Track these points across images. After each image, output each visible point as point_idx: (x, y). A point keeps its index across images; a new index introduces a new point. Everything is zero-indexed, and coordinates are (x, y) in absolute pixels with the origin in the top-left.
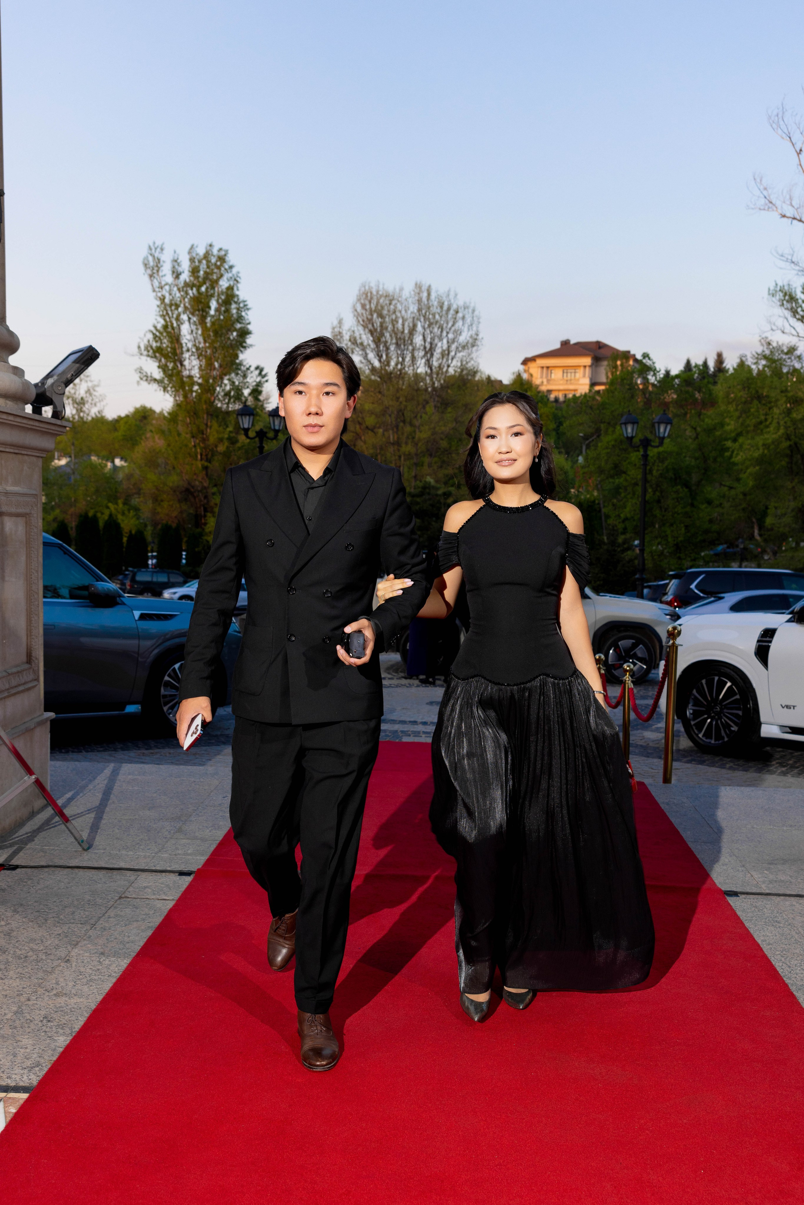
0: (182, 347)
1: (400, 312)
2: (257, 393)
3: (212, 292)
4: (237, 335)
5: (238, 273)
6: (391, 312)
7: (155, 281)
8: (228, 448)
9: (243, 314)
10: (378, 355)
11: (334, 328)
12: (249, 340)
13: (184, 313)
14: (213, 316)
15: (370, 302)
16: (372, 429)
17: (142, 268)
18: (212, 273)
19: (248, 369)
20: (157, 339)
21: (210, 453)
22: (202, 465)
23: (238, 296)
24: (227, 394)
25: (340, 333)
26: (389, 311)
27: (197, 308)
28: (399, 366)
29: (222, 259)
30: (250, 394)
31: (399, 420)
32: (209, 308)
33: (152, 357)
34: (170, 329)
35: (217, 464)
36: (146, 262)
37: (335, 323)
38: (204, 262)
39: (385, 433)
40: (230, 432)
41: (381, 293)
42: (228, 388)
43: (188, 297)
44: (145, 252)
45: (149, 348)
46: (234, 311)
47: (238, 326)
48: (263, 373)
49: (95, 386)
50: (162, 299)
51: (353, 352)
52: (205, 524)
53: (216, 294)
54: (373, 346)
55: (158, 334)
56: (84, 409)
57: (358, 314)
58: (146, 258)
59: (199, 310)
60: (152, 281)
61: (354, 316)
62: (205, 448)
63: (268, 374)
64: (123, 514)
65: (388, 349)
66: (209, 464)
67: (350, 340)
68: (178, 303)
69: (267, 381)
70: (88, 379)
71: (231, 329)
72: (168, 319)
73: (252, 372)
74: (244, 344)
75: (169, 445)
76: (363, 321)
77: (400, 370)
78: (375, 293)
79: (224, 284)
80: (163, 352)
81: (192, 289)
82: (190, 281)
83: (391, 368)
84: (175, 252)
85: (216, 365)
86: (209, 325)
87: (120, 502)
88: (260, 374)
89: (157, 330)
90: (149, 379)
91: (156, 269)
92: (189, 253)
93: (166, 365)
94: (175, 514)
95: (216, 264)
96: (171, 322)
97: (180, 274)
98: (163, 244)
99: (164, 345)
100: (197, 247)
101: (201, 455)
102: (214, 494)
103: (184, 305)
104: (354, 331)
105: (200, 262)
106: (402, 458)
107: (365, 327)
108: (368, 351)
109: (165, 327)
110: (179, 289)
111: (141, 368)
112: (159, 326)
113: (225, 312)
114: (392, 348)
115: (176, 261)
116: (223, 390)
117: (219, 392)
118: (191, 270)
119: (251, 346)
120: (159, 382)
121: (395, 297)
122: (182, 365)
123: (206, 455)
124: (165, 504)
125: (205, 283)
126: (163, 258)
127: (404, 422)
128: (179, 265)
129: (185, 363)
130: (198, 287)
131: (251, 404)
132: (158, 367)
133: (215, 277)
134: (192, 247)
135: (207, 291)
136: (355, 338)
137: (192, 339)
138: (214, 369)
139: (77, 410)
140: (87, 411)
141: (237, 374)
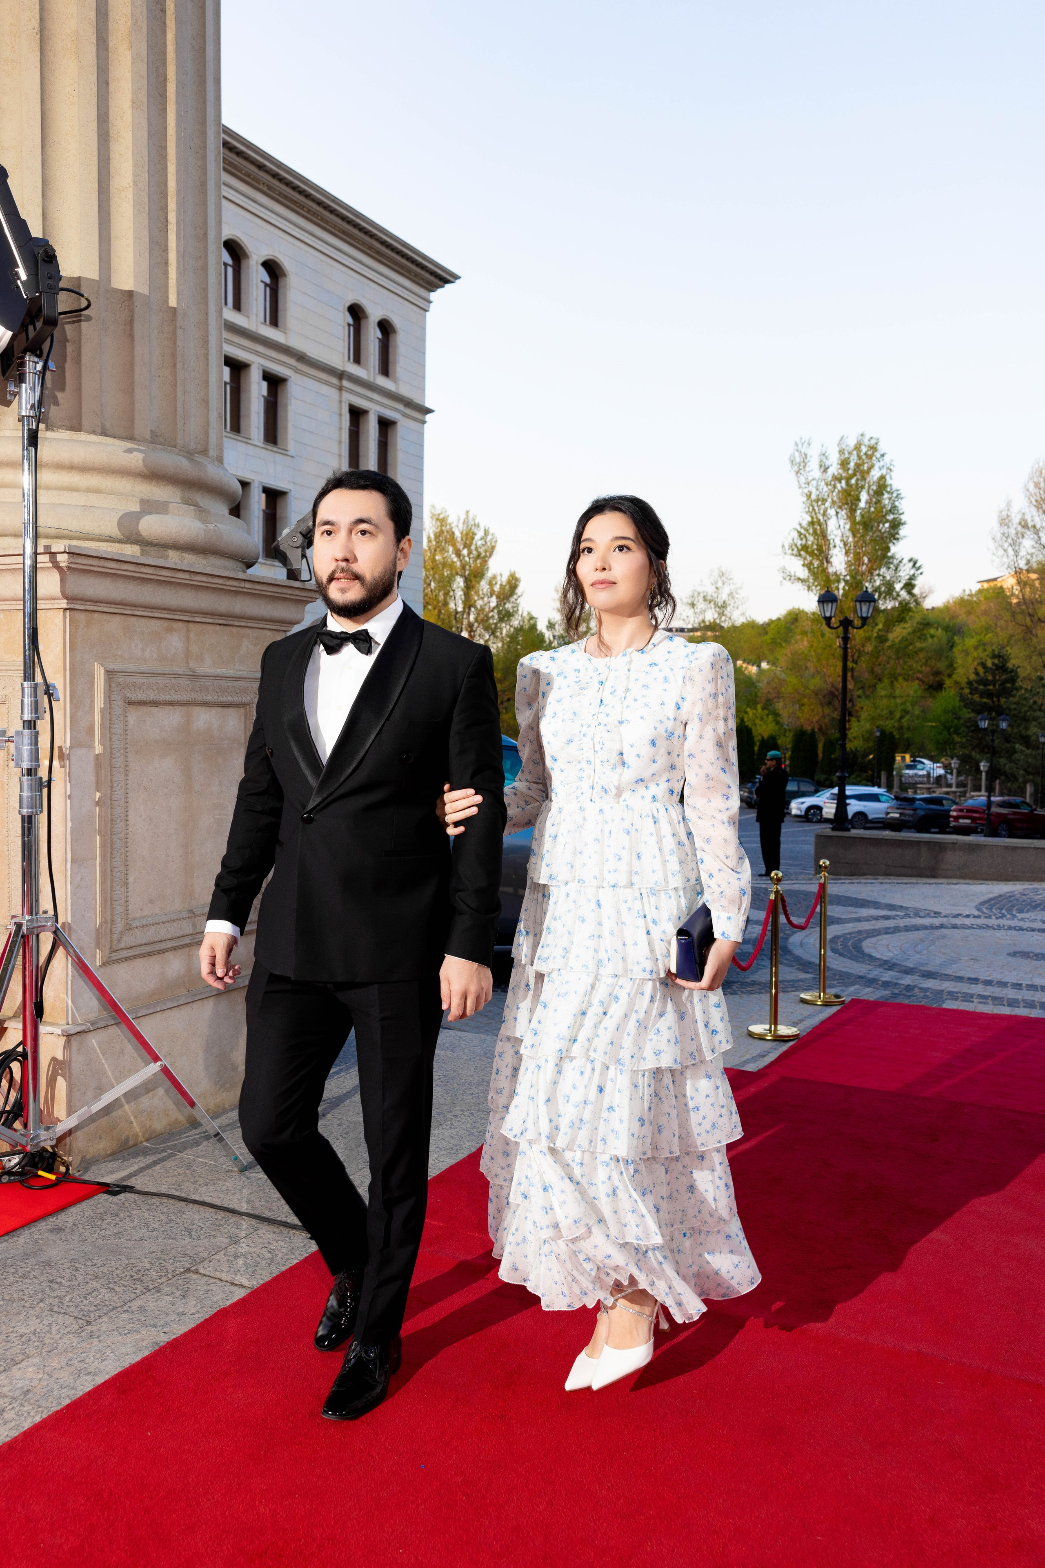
0: (829, 544)
2: (910, 587)
3: (863, 483)
4: (890, 527)
5: (891, 461)
7: (801, 477)
8: (876, 647)
9: (897, 503)
11: (1001, 512)
12: (903, 531)
13: (831, 508)
14: (863, 509)
17: (788, 465)
18: (863, 463)
19: (901, 562)
20: (802, 536)
23: (890, 485)
24: (877, 589)
25: (1008, 516)
27: (845, 502)
29: (874, 448)
30: (902, 589)
32: (859, 500)
33: (796, 556)
34: (816, 526)
35: (864, 665)
36: (792, 458)
37: (1003, 506)
38: (855, 453)
40: (879, 630)
42: (878, 583)
43: (836, 491)
45: (794, 547)
47: (890, 517)
48: (917, 565)
49: (738, 588)
50: (809, 496)
51: (1023, 536)
52: (850, 729)
53: (867, 485)
55: (803, 531)
56: (726, 612)
58: (793, 455)
59: (847, 504)
60: (798, 477)
61: (1026, 496)
63: (923, 567)
64: (762, 719)
66: (854, 665)
67: (1020, 523)
68: (826, 497)
69: (921, 573)
70: (731, 582)
71: (883, 519)
72: (814, 516)
73: (905, 565)
74: (897, 536)
75: (812, 646)
76: (1036, 501)
79: (875, 474)
80: (809, 550)
81: (840, 482)
82: (839, 474)
84: (823, 446)
85: (866, 560)
86: (858, 518)
87: (759, 707)
88: (914, 566)
89: (802, 527)
90: (793, 578)
91: (802, 464)
92: (839, 444)
93: (811, 563)
94: (817, 718)
96: (817, 518)
97: (829, 467)
99: (810, 543)
100: (847, 437)
102: (859, 697)
103: (832, 499)
104: (1024, 514)
105: (850, 453)
109: (812, 523)
110: (827, 484)
111: (785, 568)
112: (805, 523)
113: (876, 503)
115: (824, 455)
116: (873, 585)
117: (868, 587)
118: (840, 463)
119: (905, 537)
120: (803, 581)
122: (828, 562)
124: (806, 709)
125: (854, 475)
126: (809, 452)
128: (827, 458)
129: (832, 560)
130: (848, 480)
131: (904, 600)
132: (803, 565)
133: (866, 467)
134: (842, 438)
135: (857, 483)
136: (1026, 522)
137: (840, 534)
138: (863, 564)
139: (719, 614)
140: (729, 615)
141: (889, 568)
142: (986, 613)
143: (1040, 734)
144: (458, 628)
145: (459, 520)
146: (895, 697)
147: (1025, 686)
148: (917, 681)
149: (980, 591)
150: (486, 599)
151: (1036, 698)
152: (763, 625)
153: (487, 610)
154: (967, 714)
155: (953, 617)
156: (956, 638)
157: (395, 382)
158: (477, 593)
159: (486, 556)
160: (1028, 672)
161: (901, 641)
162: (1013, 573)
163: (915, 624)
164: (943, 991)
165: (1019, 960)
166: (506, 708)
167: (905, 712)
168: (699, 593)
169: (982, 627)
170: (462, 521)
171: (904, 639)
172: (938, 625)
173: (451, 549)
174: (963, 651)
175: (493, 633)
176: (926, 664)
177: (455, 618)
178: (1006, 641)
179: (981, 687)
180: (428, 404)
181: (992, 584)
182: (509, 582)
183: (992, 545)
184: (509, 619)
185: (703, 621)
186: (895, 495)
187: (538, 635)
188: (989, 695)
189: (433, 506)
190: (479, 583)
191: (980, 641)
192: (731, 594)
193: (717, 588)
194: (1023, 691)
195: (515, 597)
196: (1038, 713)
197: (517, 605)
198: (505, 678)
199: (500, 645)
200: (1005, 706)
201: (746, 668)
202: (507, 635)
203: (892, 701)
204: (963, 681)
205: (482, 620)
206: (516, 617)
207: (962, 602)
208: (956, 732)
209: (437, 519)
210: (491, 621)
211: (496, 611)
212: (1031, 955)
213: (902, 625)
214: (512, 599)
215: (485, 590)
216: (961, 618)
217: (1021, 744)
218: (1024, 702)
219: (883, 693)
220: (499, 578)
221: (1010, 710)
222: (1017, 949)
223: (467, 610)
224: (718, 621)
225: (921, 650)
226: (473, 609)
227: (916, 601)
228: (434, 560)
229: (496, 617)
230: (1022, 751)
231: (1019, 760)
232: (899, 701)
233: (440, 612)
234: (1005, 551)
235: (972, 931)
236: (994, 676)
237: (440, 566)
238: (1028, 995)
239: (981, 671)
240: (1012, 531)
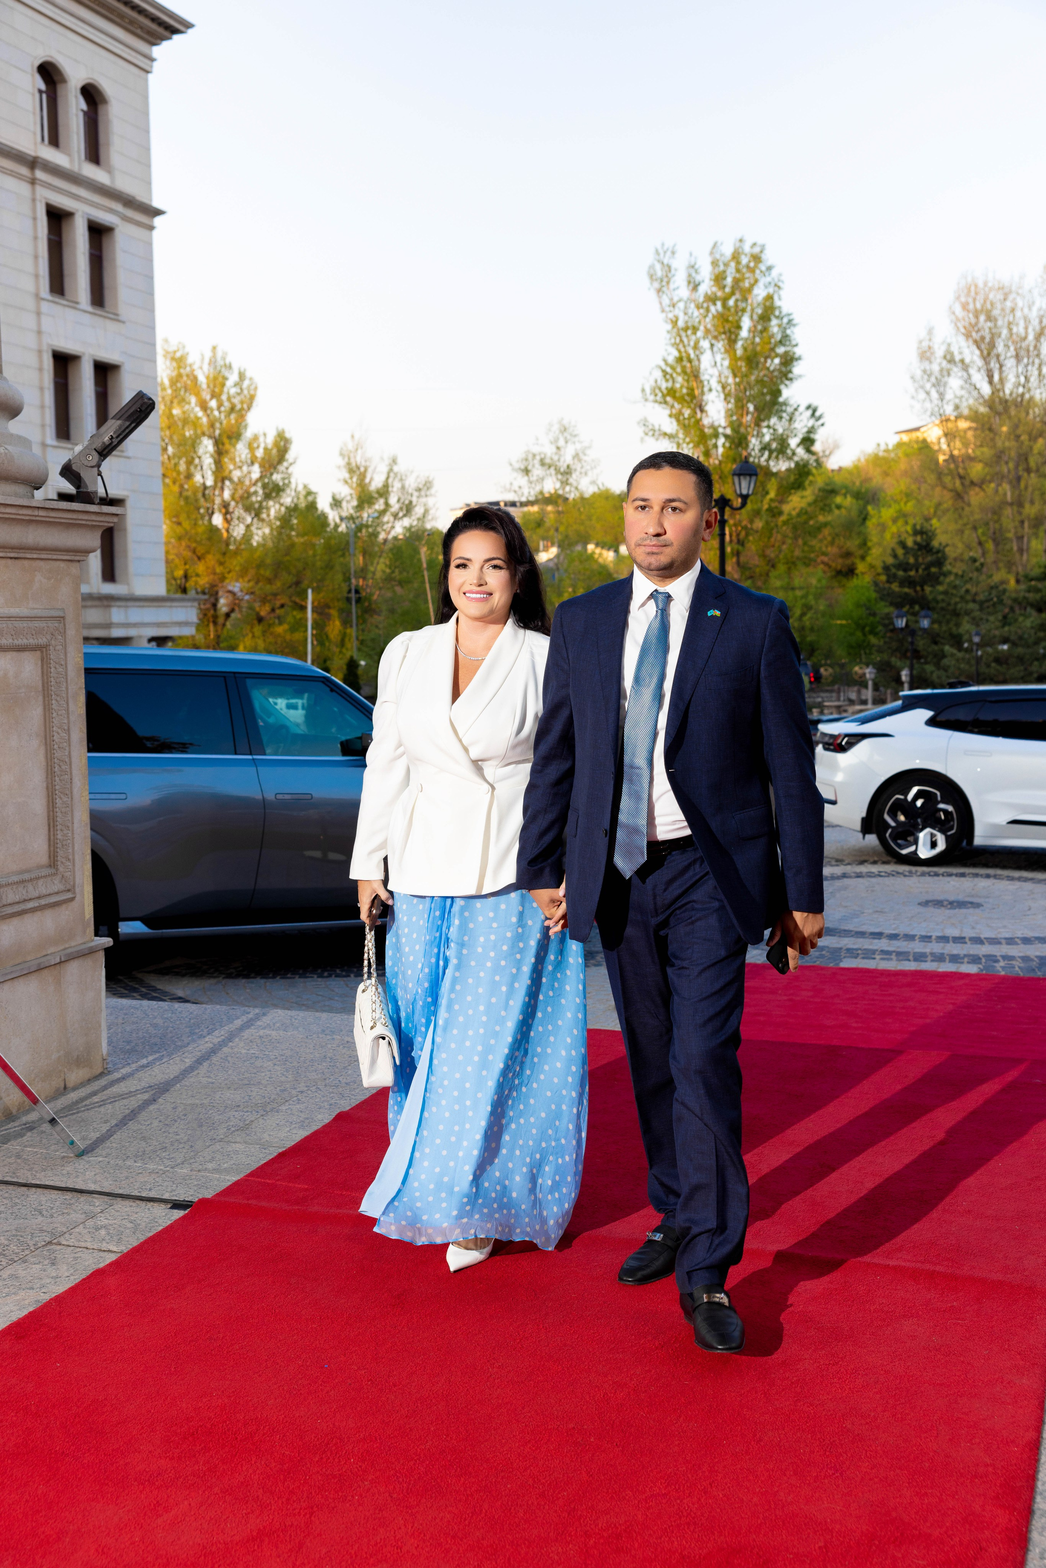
0: (703, 387)
1: (1022, 310)
2: (808, 443)
3: (744, 305)
4: (781, 363)
5: (780, 275)
6: (1008, 311)
7: (664, 297)
8: (767, 523)
9: (788, 332)
10: (988, 376)
11: (921, 342)
12: (797, 369)
13: (704, 338)
14: (746, 339)
15: (974, 300)
16: (980, 484)
17: (646, 280)
18: (744, 279)
19: (796, 409)
20: (668, 377)
21: (743, 534)
22: (732, 549)
23: (780, 307)
24: (765, 447)
25: (930, 348)
26: (1003, 310)
27: (722, 330)
28: (1021, 390)
29: (757, 258)
30: (798, 445)
31: (1020, 468)
32: (739, 327)
33: (661, 403)
34: (686, 363)
36: (652, 271)
37: (923, 334)
38: (733, 264)
39: (1000, 489)
40: (771, 500)
41: (990, 284)
42: (767, 438)
43: (710, 315)
44: (650, 258)
45: (657, 391)
46: (775, 330)
47: (781, 350)
48: (817, 414)
49: (586, 448)
50: (675, 322)
51: (949, 375)
53: (749, 308)
54: (980, 362)
55: (669, 370)
56: (571, 480)
57: (958, 319)
58: (652, 267)
59: (724, 333)
60: (659, 297)
61: (952, 321)
62: (735, 525)
63: (825, 415)
65: (1001, 366)
66: (740, 548)
67: (945, 357)
68: (696, 324)
69: (823, 425)
70: (576, 439)
71: (771, 353)
72: (682, 350)
73: (801, 414)
74: (790, 376)
76: (965, 328)
77: (1023, 395)
78: (981, 285)
79: (760, 293)
80: (678, 395)
81: (715, 304)
82: (712, 293)
83: (1007, 392)
84: (691, 254)
85: (751, 407)
88: (813, 415)
89: (666, 364)
90: (657, 433)
91: (665, 280)
92: (711, 253)
93: (680, 413)
95: (748, 267)
96: (686, 352)
97: (699, 284)
98: (674, 246)
99: (678, 386)
100: (722, 244)
101: (731, 536)
103: (705, 327)
104: (949, 345)
105: (726, 265)
106: (1026, 524)
107: (968, 336)
108: (972, 371)
109: (680, 360)
110: (698, 307)
111: (646, 420)
112: (671, 359)
113: (761, 332)
114: (1010, 363)
115: (693, 267)
116: (761, 442)
117: (754, 445)
118: (713, 277)
119: (800, 376)
120: (671, 437)
121: (1014, 288)
122: (702, 411)
123: (738, 535)
125: (733, 293)
126: (675, 264)
127: (1028, 470)
128: (696, 272)
129: (707, 408)
130: (725, 301)
131: (802, 460)
132: (670, 416)
133: (747, 284)
134: (715, 245)
135: (736, 306)
136: (952, 354)
137: (717, 374)
138: (748, 413)
139: (562, 482)
140: (575, 484)
141: (781, 418)
142: (905, 473)
143: (973, 633)
144: (208, 509)
145: (203, 359)
146: (793, 589)
147: (955, 570)
148: (822, 566)
149: (900, 445)
150: (245, 468)
151: (968, 586)
152: (619, 495)
153: (247, 483)
154: (884, 609)
155: (867, 480)
156: (869, 508)
157: (109, 171)
158: (233, 460)
159: (242, 409)
160: (959, 551)
161: (799, 515)
162: (937, 422)
163: (816, 491)
164: (841, 949)
165: (931, 910)
166: (279, 618)
167: (807, 607)
168: (534, 456)
169: (901, 492)
170: (207, 361)
171: (802, 512)
172: (847, 490)
173: (193, 400)
174: (879, 525)
175: (257, 515)
176: (832, 543)
177: (204, 495)
178: (932, 510)
179: (901, 573)
180: (156, 203)
181: (914, 435)
182: (276, 444)
183: (910, 387)
184: (278, 495)
185: (541, 493)
186: (785, 320)
187: (319, 517)
188: (911, 583)
189: (166, 341)
190: (234, 446)
191: (900, 511)
192: (576, 456)
193: (558, 448)
194: (952, 578)
195: (285, 464)
196: (971, 606)
197: (289, 476)
198: (276, 576)
199: (267, 531)
200: (930, 597)
201: (600, 554)
202: (276, 518)
203: (790, 593)
204: (879, 564)
205: (242, 497)
206: (288, 491)
207: (876, 460)
208: (873, 632)
209: (173, 359)
210: (254, 499)
211: (259, 484)
212: (945, 903)
213: (800, 493)
214: (281, 468)
215: (243, 457)
216: (875, 481)
217: (952, 646)
218: (954, 592)
219: (778, 583)
220: (261, 439)
221: (937, 602)
222: (930, 898)
223: (219, 485)
224: (560, 492)
225: (826, 525)
226: (227, 483)
227: (817, 461)
228: (170, 416)
229: (261, 492)
230: (952, 655)
231: (949, 667)
232: (799, 593)
233: (181, 486)
234: (928, 393)
235: (880, 879)
236: (916, 560)
237: (180, 424)
238: (936, 948)
239: (900, 552)
240: (936, 368)
